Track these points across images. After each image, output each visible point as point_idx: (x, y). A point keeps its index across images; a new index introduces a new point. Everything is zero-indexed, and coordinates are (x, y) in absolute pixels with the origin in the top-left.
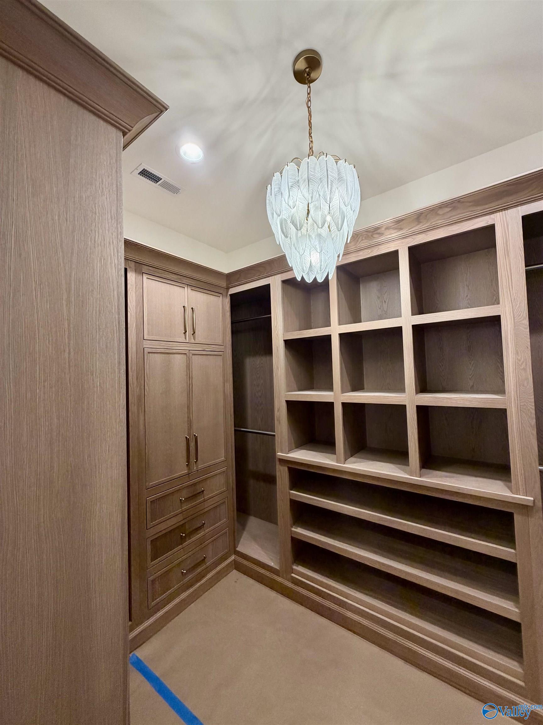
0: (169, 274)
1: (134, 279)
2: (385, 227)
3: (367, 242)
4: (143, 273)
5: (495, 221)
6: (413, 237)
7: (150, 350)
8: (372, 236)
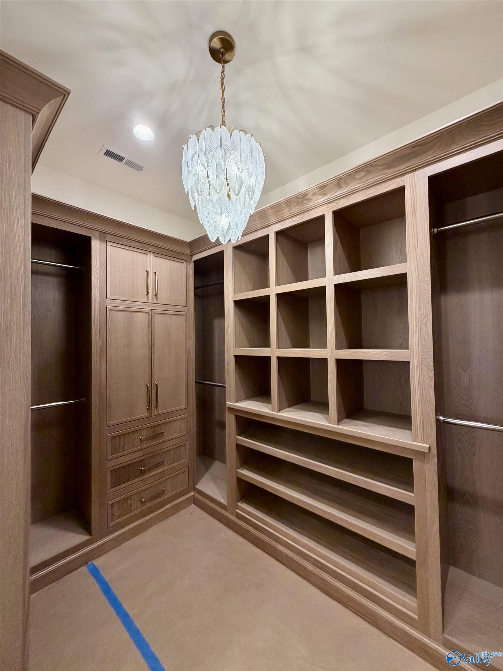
0: (132, 242)
1: (97, 246)
2: (311, 193)
3: (298, 208)
4: (107, 241)
5: (405, 184)
6: (337, 201)
7: (112, 308)
8: (302, 202)
